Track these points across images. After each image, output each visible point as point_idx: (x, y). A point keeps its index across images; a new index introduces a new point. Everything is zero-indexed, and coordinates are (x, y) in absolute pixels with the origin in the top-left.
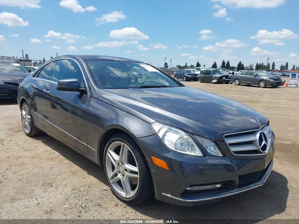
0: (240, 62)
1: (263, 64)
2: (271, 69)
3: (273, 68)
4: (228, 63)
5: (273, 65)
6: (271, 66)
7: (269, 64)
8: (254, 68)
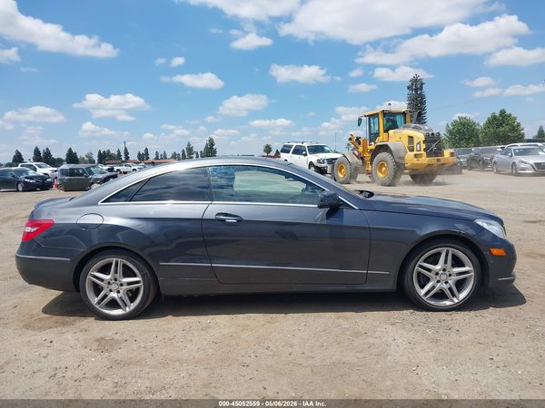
0: (70, 150)
1: (109, 151)
2: (123, 159)
3: (127, 158)
4: (48, 153)
5: (126, 153)
6: (122, 154)
7: (119, 151)
8: (96, 158)
